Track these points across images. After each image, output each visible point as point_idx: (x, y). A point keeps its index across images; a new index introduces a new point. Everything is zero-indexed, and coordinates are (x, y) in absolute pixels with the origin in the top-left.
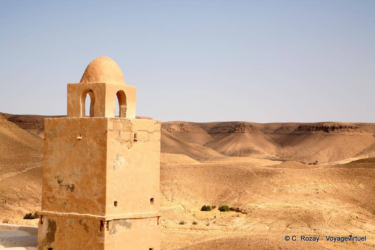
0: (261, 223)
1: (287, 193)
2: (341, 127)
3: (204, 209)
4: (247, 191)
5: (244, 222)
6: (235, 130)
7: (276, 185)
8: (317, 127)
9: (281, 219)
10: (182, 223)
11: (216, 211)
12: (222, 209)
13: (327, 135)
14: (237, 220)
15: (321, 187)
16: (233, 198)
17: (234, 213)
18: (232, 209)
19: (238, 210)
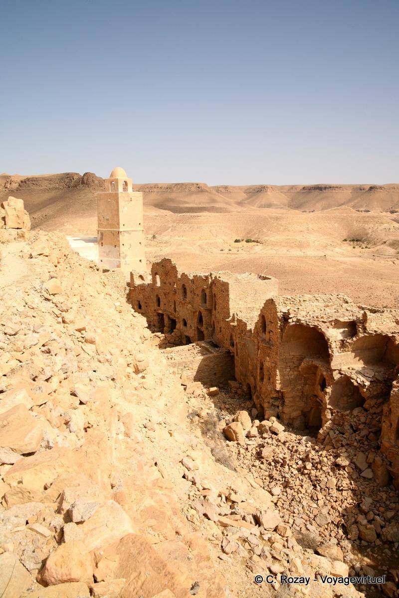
0: (271, 249)
1: (289, 230)
2: (330, 187)
3: (237, 241)
4: (264, 230)
5: (261, 249)
6: (261, 190)
7: (282, 226)
8: (315, 188)
9: (284, 246)
10: (222, 250)
11: (244, 243)
12: (248, 241)
13: (321, 193)
14: (257, 248)
15: (311, 226)
16: (255, 234)
17: (255, 243)
18: (254, 241)
19: (257, 242)
